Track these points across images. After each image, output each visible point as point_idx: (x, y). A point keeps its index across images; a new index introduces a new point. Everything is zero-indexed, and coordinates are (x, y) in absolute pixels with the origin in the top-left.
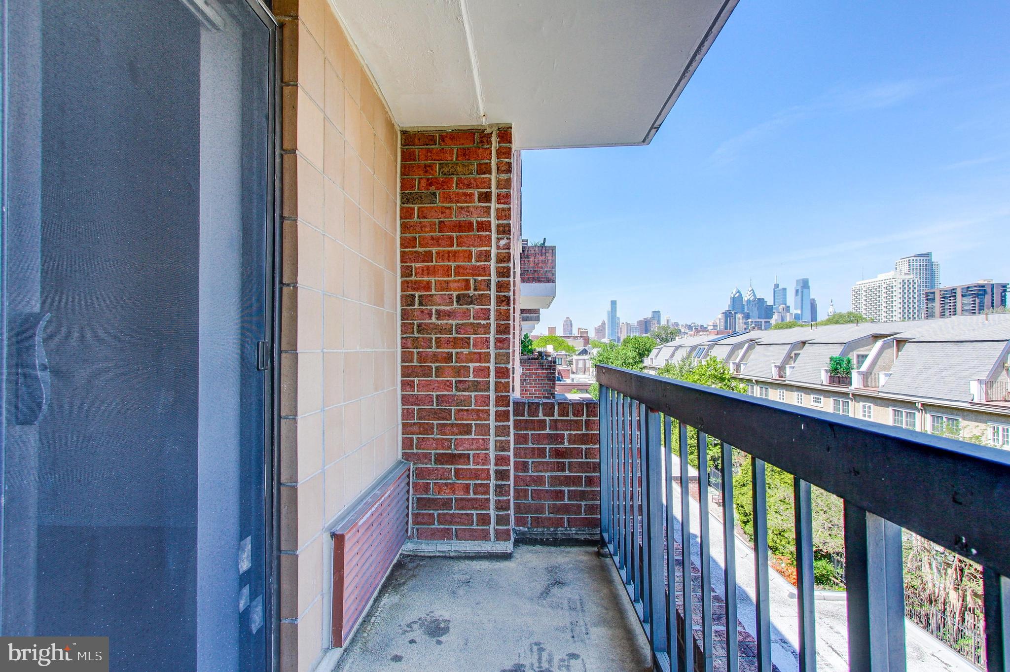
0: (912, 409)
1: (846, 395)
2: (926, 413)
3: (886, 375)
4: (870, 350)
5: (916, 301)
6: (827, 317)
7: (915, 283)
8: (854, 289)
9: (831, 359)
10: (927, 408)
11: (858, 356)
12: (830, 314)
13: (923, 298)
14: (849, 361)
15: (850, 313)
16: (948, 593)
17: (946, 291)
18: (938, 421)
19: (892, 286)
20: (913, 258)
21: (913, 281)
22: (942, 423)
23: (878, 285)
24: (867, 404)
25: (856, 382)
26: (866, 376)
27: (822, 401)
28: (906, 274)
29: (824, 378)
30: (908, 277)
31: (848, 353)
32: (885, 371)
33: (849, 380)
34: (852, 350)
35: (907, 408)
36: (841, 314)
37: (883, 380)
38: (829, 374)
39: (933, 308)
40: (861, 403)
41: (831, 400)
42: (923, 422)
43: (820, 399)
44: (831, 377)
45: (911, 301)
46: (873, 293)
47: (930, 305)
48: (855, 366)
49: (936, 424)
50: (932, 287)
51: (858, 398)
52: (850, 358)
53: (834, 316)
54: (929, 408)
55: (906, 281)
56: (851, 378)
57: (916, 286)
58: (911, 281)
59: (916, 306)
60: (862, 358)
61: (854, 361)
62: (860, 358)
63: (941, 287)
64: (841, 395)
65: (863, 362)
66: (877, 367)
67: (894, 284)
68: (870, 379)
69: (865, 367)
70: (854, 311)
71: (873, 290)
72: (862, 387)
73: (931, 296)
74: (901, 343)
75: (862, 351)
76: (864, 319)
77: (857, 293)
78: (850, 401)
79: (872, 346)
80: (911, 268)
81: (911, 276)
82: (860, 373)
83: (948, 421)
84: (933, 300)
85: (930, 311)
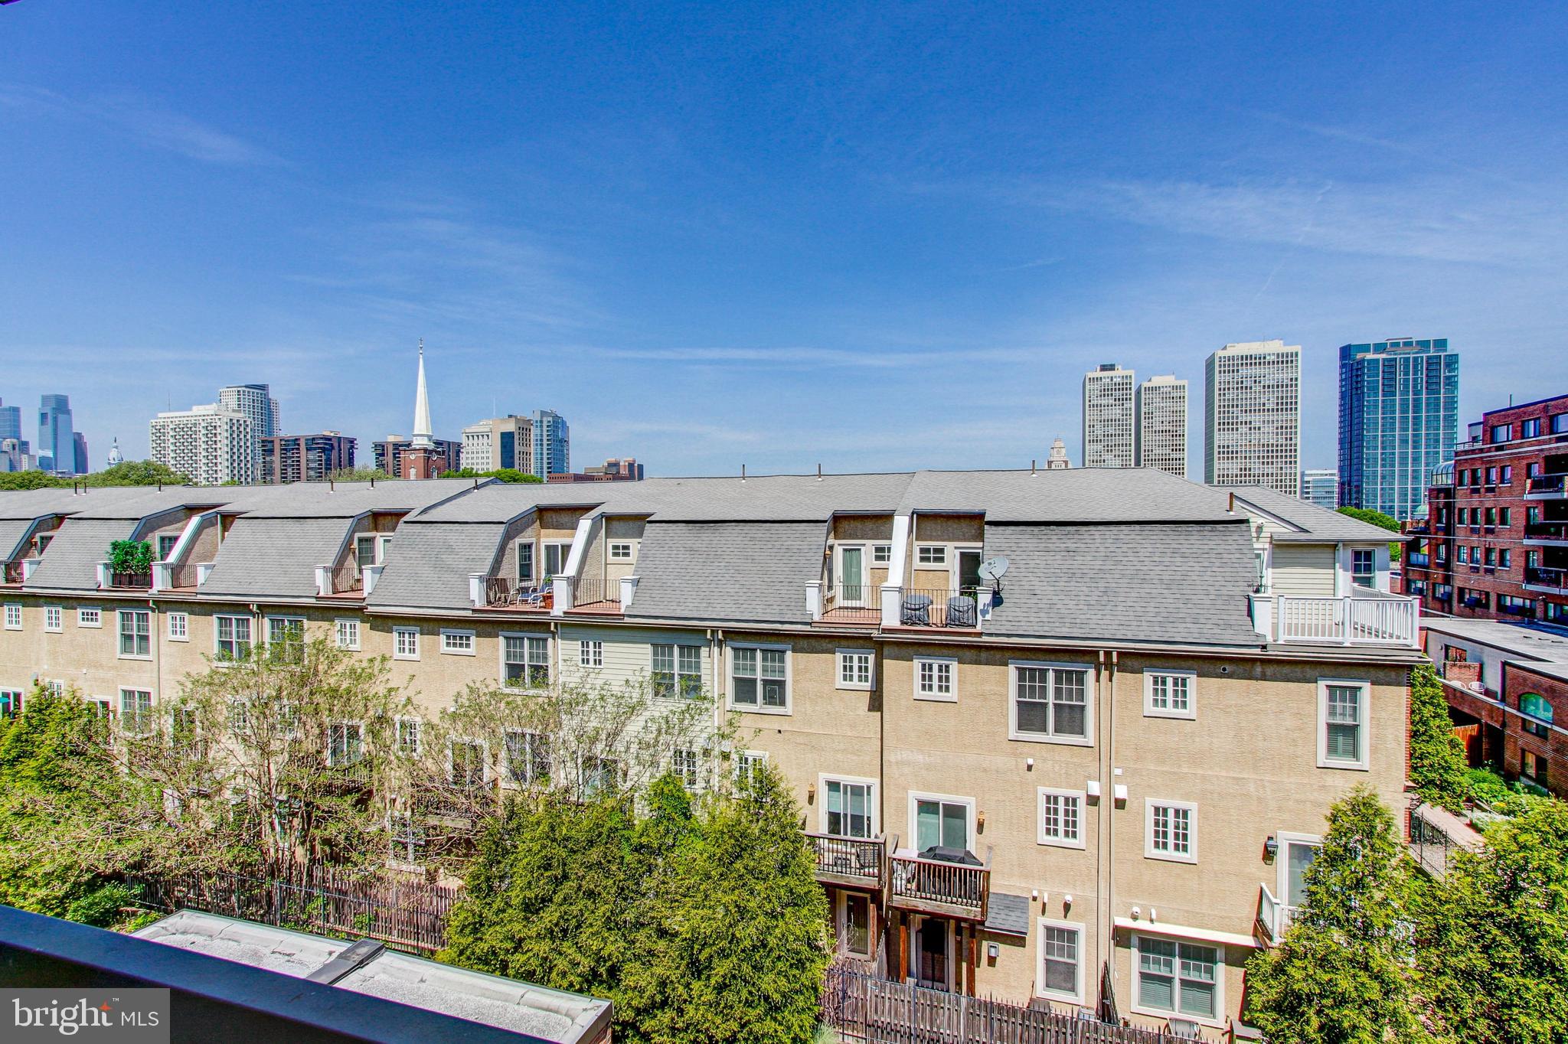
0: (245, 613)
1: (142, 603)
2: (263, 617)
3: (207, 567)
4: (182, 529)
5: (249, 451)
6: (108, 468)
7: (247, 426)
8: (154, 424)
9: (115, 546)
10: (265, 610)
11: (163, 539)
12: (112, 462)
13: (259, 450)
14: (147, 548)
15: (147, 464)
16: (294, 853)
17: (288, 441)
18: (278, 625)
19: (215, 427)
20: (244, 389)
21: (245, 422)
22: (283, 629)
23: (193, 422)
24: (178, 614)
25: (161, 581)
26: (176, 572)
27: (99, 617)
28: (234, 411)
29: (102, 577)
30: (236, 415)
31: (146, 535)
32: (205, 560)
33: (148, 578)
34: (153, 530)
35: (239, 613)
36: (133, 464)
37: (202, 574)
38: (112, 570)
39: (272, 462)
40: (168, 613)
41: (117, 614)
42: (260, 631)
43: (96, 614)
44: (115, 576)
45: (242, 450)
46: (186, 433)
47: (268, 459)
48: (158, 555)
49: (276, 631)
50: (270, 433)
51: (163, 607)
52: (149, 542)
53: (120, 466)
54: (267, 610)
55: (235, 421)
56: (151, 575)
57: (249, 430)
58: (242, 422)
59: (249, 458)
60: (168, 542)
61: (156, 548)
62: (167, 541)
63: (282, 434)
64: (135, 604)
65: (171, 548)
66: (192, 556)
67: (219, 424)
68: (182, 576)
69: (173, 557)
70: (155, 460)
71: (185, 429)
72: (170, 588)
73: (270, 446)
74: (228, 519)
75: (168, 531)
76: (172, 473)
77: (159, 432)
78: (150, 612)
79: (184, 522)
80: (242, 403)
81: (242, 415)
82: (165, 567)
83: (291, 624)
84: (271, 452)
85: (268, 466)
